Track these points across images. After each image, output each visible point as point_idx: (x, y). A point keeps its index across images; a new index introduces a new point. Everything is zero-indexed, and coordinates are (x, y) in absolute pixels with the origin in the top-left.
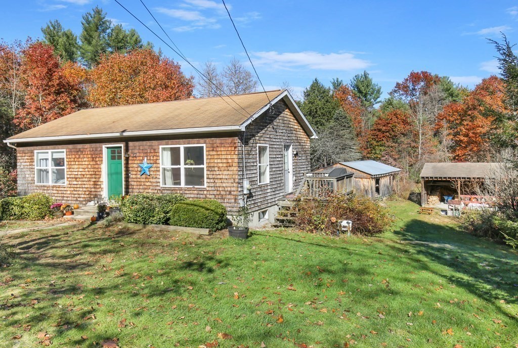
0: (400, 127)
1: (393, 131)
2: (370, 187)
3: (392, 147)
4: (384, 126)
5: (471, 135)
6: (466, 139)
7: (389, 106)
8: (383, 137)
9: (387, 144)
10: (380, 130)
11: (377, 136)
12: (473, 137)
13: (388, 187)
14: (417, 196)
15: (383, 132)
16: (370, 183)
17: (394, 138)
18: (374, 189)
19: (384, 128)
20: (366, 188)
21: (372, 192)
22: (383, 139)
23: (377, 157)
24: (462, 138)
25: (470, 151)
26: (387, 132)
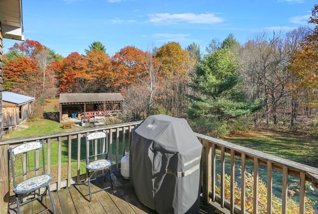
0: (29, 69)
1: (24, 72)
2: (15, 114)
3: (23, 82)
4: (15, 67)
5: (69, 78)
6: (66, 81)
7: (14, 56)
8: (15, 75)
9: (18, 80)
10: (11, 70)
11: (9, 73)
12: (70, 80)
13: (27, 111)
14: (55, 116)
15: (14, 72)
16: (15, 111)
17: (25, 76)
18: (18, 115)
19: (15, 69)
20: (11, 115)
21: (17, 118)
22: (15, 76)
23: (9, 89)
24: (64, 80)
25: (68, 87)
26: (18, 72)
